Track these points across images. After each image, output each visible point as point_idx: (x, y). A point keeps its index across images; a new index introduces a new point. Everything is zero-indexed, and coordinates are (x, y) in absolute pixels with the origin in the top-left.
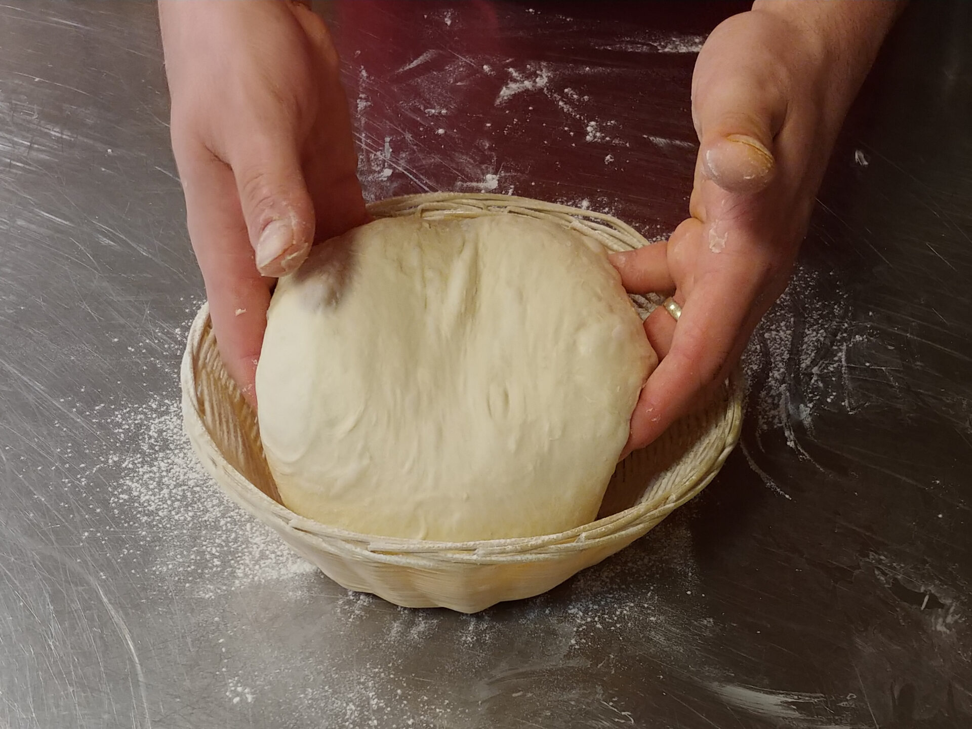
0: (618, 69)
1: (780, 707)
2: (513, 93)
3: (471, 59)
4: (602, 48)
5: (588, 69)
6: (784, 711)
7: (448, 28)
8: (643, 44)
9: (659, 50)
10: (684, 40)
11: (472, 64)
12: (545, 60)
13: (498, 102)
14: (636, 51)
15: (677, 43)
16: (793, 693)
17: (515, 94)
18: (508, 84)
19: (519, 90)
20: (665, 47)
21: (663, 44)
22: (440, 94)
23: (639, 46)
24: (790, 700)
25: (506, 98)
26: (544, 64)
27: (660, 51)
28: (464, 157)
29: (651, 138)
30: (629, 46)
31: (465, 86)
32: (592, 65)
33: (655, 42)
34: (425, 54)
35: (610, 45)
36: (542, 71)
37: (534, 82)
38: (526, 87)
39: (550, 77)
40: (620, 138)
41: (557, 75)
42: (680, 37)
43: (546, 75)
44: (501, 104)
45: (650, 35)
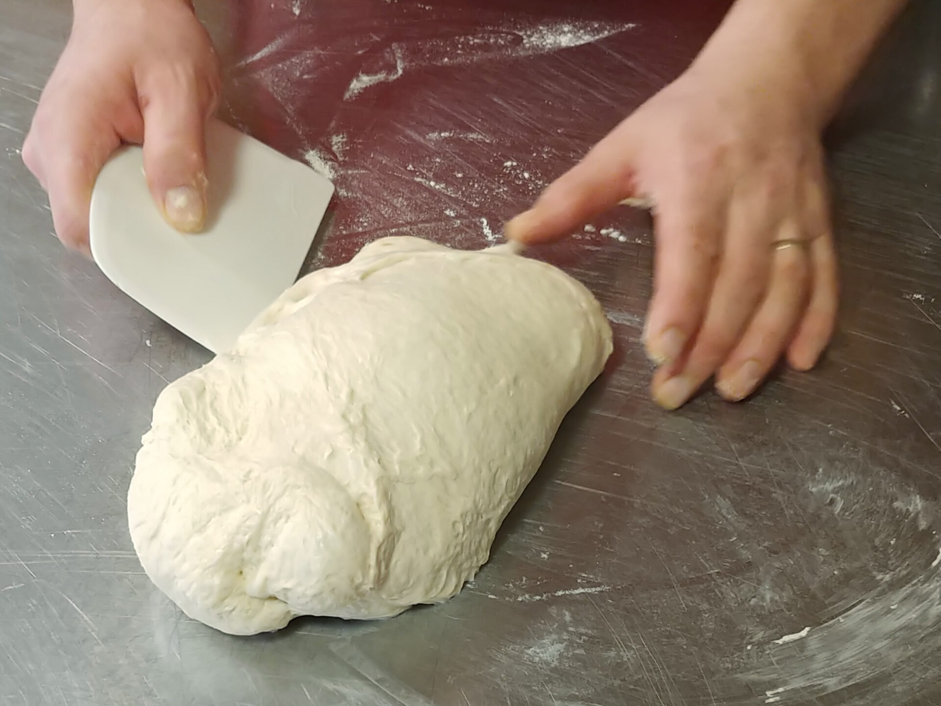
2: (364, 86)
3: (320, 51)
5: (446, 59)
7: (296, 18)
8: (508, 33)
9: (524, 39)
10: (552, 29)
11: (322, 56)
13: (347, 96)
15: (544, 32)
17: (367, 87)
18: (358, 76)
19: (371, 83)
20: (531, 36)
21: (529, 33)
22: (285, 88)
23: (503, 35)
25: (356, 91)
26: (399, 55)
30: (492, 36)
31: (312, 79)
34: (270, 46)
35: (471, 35)
36: (396, 62)
37: (387, 74)
38: (379, 79)
39: (404, 70)
40: (479, 133)
41: (412, 66)
42: (548, 26)
43: (401, 66)
44: (351, 97)
45: (515, 24)
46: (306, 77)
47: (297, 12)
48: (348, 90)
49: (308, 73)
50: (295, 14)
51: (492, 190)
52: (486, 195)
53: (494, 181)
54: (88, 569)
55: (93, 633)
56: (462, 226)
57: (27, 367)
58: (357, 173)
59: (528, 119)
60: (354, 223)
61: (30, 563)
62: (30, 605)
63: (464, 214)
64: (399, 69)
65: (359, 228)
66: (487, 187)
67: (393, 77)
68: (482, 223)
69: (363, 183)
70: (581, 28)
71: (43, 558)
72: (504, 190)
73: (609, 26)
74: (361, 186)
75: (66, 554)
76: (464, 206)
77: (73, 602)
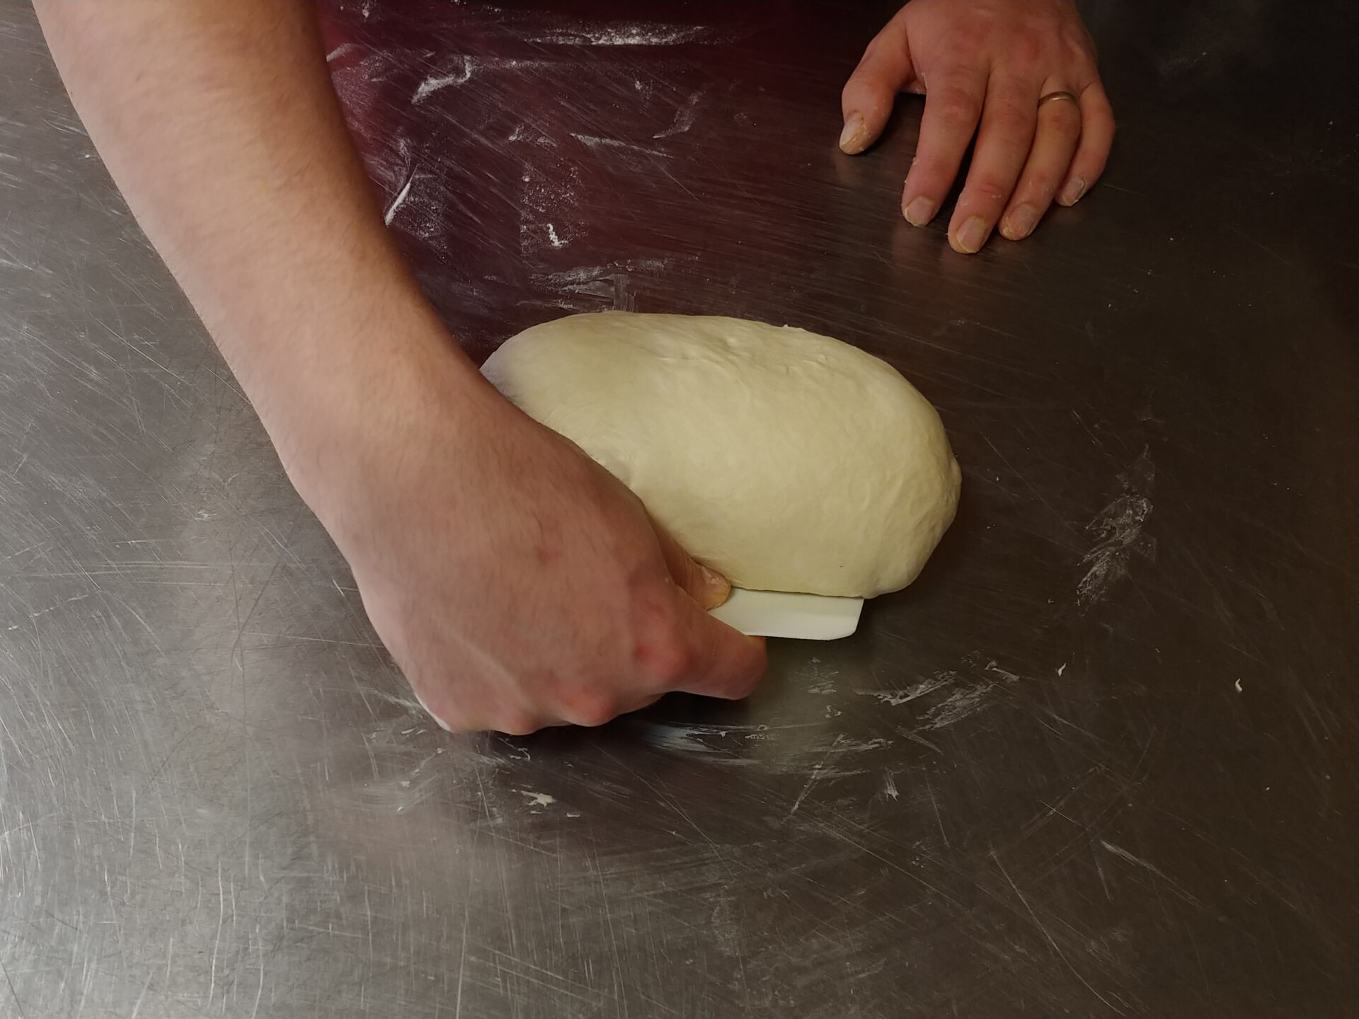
0: (548, 63)
1: (686, 740)
2: (433, 89)
3: (389, 54)
4: (531, 40)
5: (514, 62)
6: (690, 744)
7: (365, 20)
8: (576, 36)
9: (592, 42)
10: (620, 31)
11: (390, 59)
12: (468, 54)
13: (415, 99)
14: (568, 43)
15: (612, 35)
16: (700, 725)
17: (435, 90)
18: (426, 79)
19: (439, 87)
20: (598, 39)
21: (597, 35)
22: (353, 92)
23: (571, 38)
24: (697, 733)
25: (424, 95)
26: (467, 58)
27: (594, 44)
28: (376, 159)
29: (579, 137)
30: (560, 38)
31: (380, 82)
32: (519, 58)
33: (588, 33)
34: (339, 49)
35: (541, 37)
36: (465, 65)
37: (456, 77)
38: (446, 82)
39: (472, 72)
40: (546, 137)
41: (481, 69)
42: (616, 28)
43: (469, 69)
44: (419, 101)
45: (584, 26)
46: (374, 80)
47: (367, 14)
48: (417, 94)
49: (376, 77)
50: (364, 16)
51: (558, 195)
52: (553, 200)
53: (560, 186)
54: (150, 580)
55: (156, 645)
56: (528, 231)
57: (94, 373)
58: (424, 178)
59: (595, 123)
60: (421, 228)
61: (94, 573)
62: (93, 616)
63: (531, 219)
64: (467, 72)
65: (425, 233)
66: (554, 192)
67: (461, 81)
68: (549, 228)
69: (430, 188)
70: (650, 31)
71: (106, 569)
72: (570, 195)
73: (677, 28)
74: (428, 191)
75: (131, 564)
76: (531, 212)
77: (137, 613)
